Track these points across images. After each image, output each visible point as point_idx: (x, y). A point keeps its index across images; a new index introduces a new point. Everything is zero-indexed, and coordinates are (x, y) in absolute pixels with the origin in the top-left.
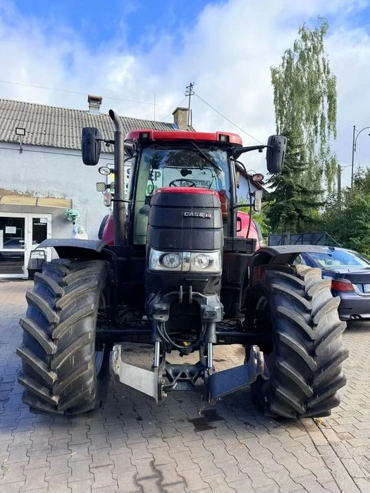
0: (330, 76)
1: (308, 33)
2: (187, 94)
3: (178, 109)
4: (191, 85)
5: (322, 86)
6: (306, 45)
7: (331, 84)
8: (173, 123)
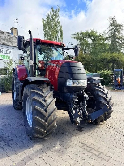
0: (61, 25)
1: (54, 10)
2: (15, 22)
3: (13, 28)
4: (16, 20)
5: (58, 28)
6: (54, 14)
7: (61, 28)
8: (11, 32)
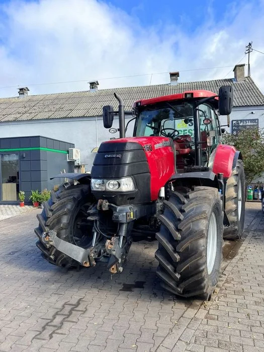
2: (247, 52)
3: (236, 66)
4: (250, 45)
